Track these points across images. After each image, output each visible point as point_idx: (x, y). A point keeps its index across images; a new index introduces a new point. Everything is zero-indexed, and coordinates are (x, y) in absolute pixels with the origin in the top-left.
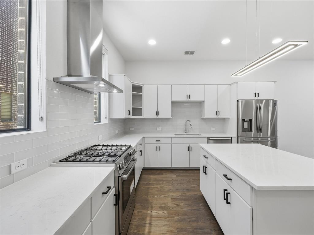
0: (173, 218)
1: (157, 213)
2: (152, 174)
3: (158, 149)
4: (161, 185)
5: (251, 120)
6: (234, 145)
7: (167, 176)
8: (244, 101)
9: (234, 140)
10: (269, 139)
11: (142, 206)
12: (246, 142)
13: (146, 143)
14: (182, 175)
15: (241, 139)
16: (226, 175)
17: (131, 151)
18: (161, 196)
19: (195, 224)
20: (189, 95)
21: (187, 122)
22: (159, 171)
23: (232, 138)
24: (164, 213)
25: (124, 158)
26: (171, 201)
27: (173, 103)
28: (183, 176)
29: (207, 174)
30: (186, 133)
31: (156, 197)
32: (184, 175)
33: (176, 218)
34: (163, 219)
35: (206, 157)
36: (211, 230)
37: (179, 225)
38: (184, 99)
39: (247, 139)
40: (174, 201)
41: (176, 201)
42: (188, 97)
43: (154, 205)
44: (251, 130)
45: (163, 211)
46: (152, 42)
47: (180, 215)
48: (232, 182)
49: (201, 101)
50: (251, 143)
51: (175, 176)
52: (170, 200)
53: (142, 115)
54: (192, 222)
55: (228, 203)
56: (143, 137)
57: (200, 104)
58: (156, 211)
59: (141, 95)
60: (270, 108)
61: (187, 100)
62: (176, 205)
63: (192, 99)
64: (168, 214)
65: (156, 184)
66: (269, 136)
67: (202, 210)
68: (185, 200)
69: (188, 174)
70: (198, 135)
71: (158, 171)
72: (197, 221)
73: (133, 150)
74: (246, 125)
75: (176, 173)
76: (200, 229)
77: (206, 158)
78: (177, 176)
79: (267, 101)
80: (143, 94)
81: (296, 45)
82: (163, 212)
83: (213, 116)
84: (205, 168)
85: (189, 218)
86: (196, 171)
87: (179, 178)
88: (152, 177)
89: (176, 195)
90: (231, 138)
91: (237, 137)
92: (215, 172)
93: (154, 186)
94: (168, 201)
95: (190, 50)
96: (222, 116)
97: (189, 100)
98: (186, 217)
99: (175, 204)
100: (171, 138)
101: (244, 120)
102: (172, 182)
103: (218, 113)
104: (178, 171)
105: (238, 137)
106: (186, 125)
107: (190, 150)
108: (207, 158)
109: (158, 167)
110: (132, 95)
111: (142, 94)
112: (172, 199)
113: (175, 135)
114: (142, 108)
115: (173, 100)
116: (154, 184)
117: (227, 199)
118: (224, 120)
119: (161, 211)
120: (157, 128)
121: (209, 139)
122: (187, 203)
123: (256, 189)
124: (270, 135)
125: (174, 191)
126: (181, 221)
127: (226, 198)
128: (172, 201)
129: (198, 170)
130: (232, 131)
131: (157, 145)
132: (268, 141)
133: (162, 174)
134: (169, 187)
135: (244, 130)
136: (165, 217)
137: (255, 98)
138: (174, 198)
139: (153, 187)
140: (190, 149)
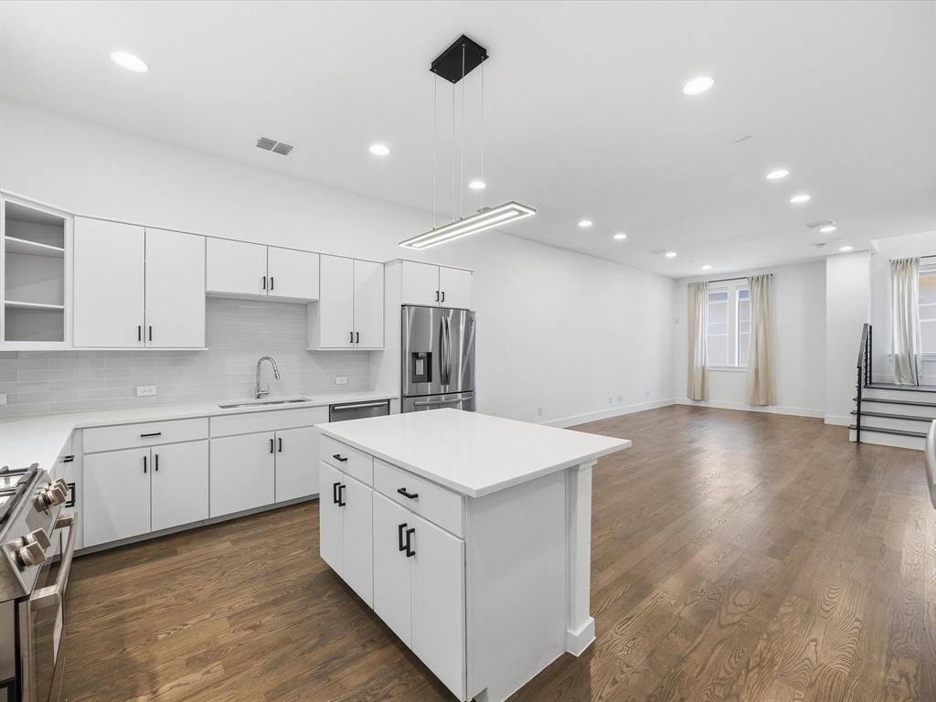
0: (245, 673)
1: (179, 685)
2: (123, 565)
3: (151, 464)
4: (174, 590)
5: (429, 355)
6: (395, 418)
7: (195, 552)
8: (413, 309)
9: (395, 405)
10: (460, 395)
11: (104, 692)
12: (417, 408)
13: (85, 452)
14: (251, 533)
15: (411, 402)
16: (404, 489)
17: (44, 489)
18: (186, 625)
19: (316, 656)
20: (270, 277)
21: (263, 363)
22: (154, 548)
23: (391, 401)
24: (209, 672)
25: (26, 520)
26: (228, 626)
27: (213, 300)
28: (255, 536)
29: (344, 504)
30: (258, 397)
31: (161, 637)
32: (259, 531)
33: (258, 665)
34: (211, 690)
35: (342, 457)
36: (364, 646)
37: (271, 682)
38: (255, 289)
39: (419, 401)
40: (242, 620)
41: (246, 618)
42: (268, 283)
43: (159, 668)
44: (429, 380)
45: (205, 666)
46: (129, 61)
47: (269, 652)
48: (417, 501)
49: (306, 300)
50: (426, 409)
51: (228, 544)
52: (226, 624)
53: (62, 339)
54: (309, 652)
55: (410, 554)
56: (73, 426)
57: (306, 308)
58: (173, 683)
59: (61, 257)
60: (462, 328)
61: (264, 293)
62: (249, 628)
63: (281, 291)
64: (225, 668)
65: (151, 595)
66: (460, 390)
67: (331, 608)
68: (276, 603)
69: (271, 526)
70: (299, 401)
71: (149, 548)
72: (323, 642)
73: (54, 483)
74: (420, 366)
75: (230, 533)
76: (335, 659)
77: (342, 460)
78: (234, 542)
79: (457, 311)
80: (67, 250)
81: (521, 213)
82: (205, 670)
83: (342, 343)
84: (339, 488)
85: (297, 648)
86: (296, 511)
87: (242, 545)
88: (127, 574)
89: (245, 599)
90: (389, 400)
91: (399, 400)
92: (371, 490)
93: (144, 602)
94: (216, 628)
95: (280, 139)
96: (365, 344)
97: (272, 293)
98: (288, 648)
99: (245, 630)
100: (207, 419)
101: (415, 356)
102: (221, 566)
103: (354, 337)
104: (234, 526)
105: (403, 397)
106: (258, 374)
107: (278, 448)
108: (346, 459)
109: (152, 533)
110: (7, 252)
111: (63, 253)
112: (229, 618)
113: (222, 407)
114: (62, 311)
115: (211, 288)
116: (144, 596)
117: (408, 547)
118: (368, 355)
119: (193, 671)
120: (140, 389)
121: (332, 409)
122: (285, 607)
123: (474, 496)
124: (463, 386)
125: (235, 590)
126: (275, 668)
127: (405, 544)
128: (232, 625)
129: (313, 502)
130: (389, 383)
131: (146, 452)
132: (458, 402)
133: (175, 553)
134: (210, 587)
135: (416, 379)
136: (217, 683)
137: (437, 305)
138: (238, 611)
139: (141, 607)
140: (275, 446)
